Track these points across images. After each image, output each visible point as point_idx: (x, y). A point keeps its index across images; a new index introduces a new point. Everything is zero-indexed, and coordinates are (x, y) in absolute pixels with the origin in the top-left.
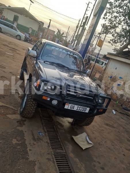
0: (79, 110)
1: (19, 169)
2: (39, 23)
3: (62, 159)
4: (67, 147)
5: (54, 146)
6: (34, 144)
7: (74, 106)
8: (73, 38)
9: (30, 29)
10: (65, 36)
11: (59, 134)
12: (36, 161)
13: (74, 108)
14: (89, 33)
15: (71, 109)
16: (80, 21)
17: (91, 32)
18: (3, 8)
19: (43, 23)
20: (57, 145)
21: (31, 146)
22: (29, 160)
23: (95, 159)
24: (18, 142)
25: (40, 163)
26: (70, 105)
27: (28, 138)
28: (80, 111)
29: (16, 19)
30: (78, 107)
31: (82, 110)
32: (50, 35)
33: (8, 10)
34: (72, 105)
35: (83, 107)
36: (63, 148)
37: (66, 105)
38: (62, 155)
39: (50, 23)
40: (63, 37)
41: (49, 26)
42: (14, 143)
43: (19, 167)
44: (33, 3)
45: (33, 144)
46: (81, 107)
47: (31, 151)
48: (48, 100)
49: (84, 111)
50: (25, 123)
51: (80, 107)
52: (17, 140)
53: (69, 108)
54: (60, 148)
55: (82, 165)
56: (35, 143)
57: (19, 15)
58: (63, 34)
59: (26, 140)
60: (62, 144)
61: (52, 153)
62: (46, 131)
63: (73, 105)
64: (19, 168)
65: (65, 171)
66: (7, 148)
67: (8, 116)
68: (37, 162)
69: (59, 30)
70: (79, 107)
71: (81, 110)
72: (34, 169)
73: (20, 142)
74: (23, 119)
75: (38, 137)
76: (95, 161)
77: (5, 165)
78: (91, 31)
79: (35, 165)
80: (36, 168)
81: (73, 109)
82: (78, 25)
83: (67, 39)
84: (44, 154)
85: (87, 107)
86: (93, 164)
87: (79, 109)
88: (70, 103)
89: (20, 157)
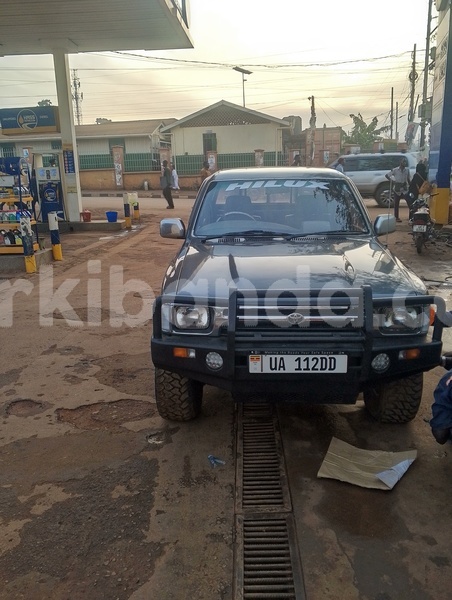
0: (308, 369)
1: (107, 567)
2: (282, 125)
3: (270, 533)
4: (304, 493)
5: (255, 496)
6: (180, 495)
7: (282, 359)
8: (411, 120)
9: (257, 154)
10: (383, 129)
11: (286, 454)
12: (168, 544)
13: (284, 367)
14: (441, 78)
15: (274, 371)
16: (414, 51)
17: (445, 72)
18: (169, 131)
19: (299, 120)
20: (268, 491)
21: (168, 499)
22: (144, 541)
23: (413, 527)
24: (128, 493)
25: (178, 550)
26: (266, 358)
27: (166, 478)
28: (311, 371)
29: (210, 143)
30: (299, 359)
31: (318, 366)
32: (328, 147)
33: (181, 130)
34: (273, 357)
35: (319, 357)
36: (287, 498)
37: (251, 363)
38: (274, 522)
39: (313, 108)
40: (378, 132)
41: (313, 120)
42: (115, 495)
43: (106, 560)
44: (249, 73)
45: (176, 496)
46: (311, 357)
47: (162, 515)
48: (193, 358)
49: (327, 371)
50: (174, 437)
51: (307, 359)
52: (128, 488)
53: (266, 370)
54: (273, 501)
55: (343, 549)
56: (186, 491)
57: (214, 129)
58: (375, 120)
59: (157, 485)
60: (286, 488)
61: (238, 516)
62: (241, 452)
63: (279, 357)
64: (106, 563)
65: (268, 572)
66: (91, 511)
67: (124, 425)
68: (171, 545)
69: (356, 119)
70: (303, 357)
71: (313, 369)
72: (153, 567)
73: (137, 492)
74: (171, 427)
75: (204, 472)
76: (411, 537)
77: (68, 557)
78: (445, 66)
79: (161, 553)
80: (160, 563)
81: (282, 371)
82: (414, 67)
83: (397, 134)
84: (204, 520)
85: (336, 353)
86: (396, 546)
87: (304, 365)
88: (262, 353)
89: (120, 534)
